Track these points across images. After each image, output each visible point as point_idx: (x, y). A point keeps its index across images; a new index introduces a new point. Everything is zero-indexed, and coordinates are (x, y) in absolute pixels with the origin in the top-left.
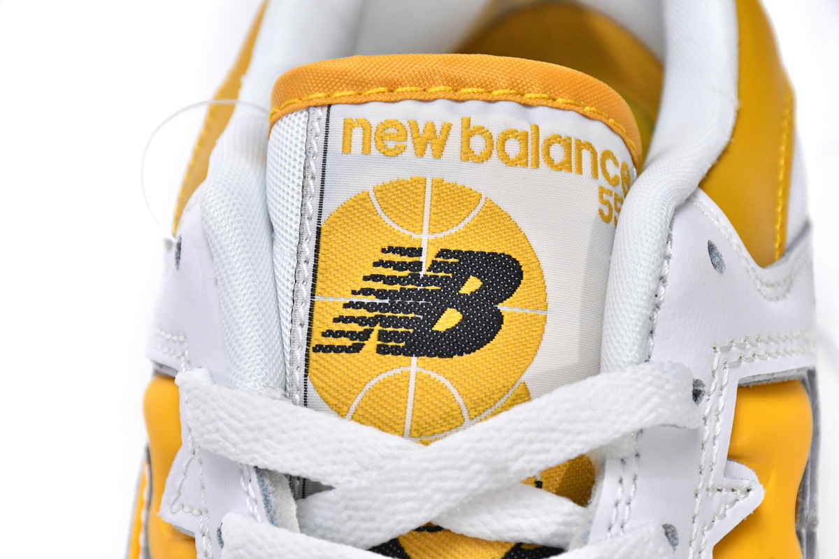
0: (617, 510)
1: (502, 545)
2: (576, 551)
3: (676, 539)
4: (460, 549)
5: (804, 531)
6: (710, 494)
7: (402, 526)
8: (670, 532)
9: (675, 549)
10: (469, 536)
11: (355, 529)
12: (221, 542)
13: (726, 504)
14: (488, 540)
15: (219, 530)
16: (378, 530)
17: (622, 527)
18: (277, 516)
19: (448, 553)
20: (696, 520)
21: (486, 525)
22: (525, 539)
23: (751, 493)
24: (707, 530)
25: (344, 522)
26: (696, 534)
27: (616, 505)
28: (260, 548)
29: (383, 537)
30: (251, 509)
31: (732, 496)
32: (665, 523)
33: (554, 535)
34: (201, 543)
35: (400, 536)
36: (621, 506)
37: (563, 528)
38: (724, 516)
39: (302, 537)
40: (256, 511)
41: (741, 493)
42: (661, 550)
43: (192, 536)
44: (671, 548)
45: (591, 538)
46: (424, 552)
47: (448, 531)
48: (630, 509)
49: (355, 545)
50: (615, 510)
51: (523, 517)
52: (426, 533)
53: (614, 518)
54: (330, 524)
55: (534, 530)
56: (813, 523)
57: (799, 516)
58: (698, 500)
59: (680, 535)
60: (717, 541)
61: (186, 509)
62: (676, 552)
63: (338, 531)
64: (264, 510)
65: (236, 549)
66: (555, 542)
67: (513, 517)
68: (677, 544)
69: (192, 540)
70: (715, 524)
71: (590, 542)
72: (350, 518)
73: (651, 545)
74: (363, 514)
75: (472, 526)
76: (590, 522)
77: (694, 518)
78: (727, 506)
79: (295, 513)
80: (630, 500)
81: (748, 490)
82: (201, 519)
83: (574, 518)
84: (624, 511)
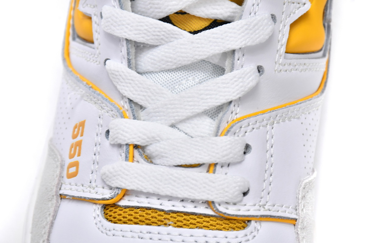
0: (253, 8)
1: (209, 20)
2: (237, 21)
3: (276, 20)
4: (193, 21)
5: (326, 24)
6: (290, 4)
7: (171, 11)
8: (273, 17)
9: (275, 24)
10: (197, 16)
11: (153, 12)
12: (102, 17)
13: (296, 8)
14: (204, 18)
15: (101, 13)
16: (162, 12)
17: (255, 14)
18: (123, 6)
19: (188, 23)
20: (284, 13)
21: (203, 12)
22: (218, 18)
23: (306, 5)
24: (288, 18)
25: (149, 9)
26: (284, 19)
27: (253, 5)
28: (116, 18)
29: (164, 15)
30: (113, 4)
31: (298, 6)
32: (271, 13)
33: (229, 17)
34: (94, 18)
35: (170, 15)
36: (255, 6)
37: (232, 14)
38: (294, 13)
39: (133, 14)
40: (115, 4)
41: (302, 5)
42: (269, 23)
43: (90, 16)
44: (273, 23)
45: (243, 17)
46: (179, 22)
47: (189, 14)
48: (258, 7)
49: (153, 18)
50: (253, 7)
51: (217, 9)
52: (180, 15)
53: (252, 10)
54: (143, 10)
55: (221, 14)
56: (330, 21)
57: (324, 17)
58: (285, 6)
59: (277, 18)
60: (292, 22)
61: (89, 6)
62: (275, 25)
63: (146, 13)
64: (118, 4)
65: (107, 18)
66: (229, 19)
67: (214, 9)
68: (276, 22)
69: (90, 18)
70: (291, 16)
71: (242, 19)
72: (151, 8)
73: (266, 21)
74: (156, 6)
75: (198, 12)
76: (243, 11)
77: (283, 13)
78: (296, 9)
79: (130, 5)
80: (259, 4)
81: (305, 4)
82: (94, 9)
83: (237, 10)
84: (256, 8)
